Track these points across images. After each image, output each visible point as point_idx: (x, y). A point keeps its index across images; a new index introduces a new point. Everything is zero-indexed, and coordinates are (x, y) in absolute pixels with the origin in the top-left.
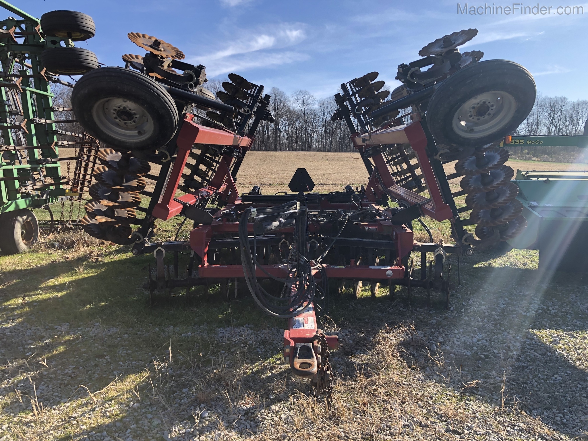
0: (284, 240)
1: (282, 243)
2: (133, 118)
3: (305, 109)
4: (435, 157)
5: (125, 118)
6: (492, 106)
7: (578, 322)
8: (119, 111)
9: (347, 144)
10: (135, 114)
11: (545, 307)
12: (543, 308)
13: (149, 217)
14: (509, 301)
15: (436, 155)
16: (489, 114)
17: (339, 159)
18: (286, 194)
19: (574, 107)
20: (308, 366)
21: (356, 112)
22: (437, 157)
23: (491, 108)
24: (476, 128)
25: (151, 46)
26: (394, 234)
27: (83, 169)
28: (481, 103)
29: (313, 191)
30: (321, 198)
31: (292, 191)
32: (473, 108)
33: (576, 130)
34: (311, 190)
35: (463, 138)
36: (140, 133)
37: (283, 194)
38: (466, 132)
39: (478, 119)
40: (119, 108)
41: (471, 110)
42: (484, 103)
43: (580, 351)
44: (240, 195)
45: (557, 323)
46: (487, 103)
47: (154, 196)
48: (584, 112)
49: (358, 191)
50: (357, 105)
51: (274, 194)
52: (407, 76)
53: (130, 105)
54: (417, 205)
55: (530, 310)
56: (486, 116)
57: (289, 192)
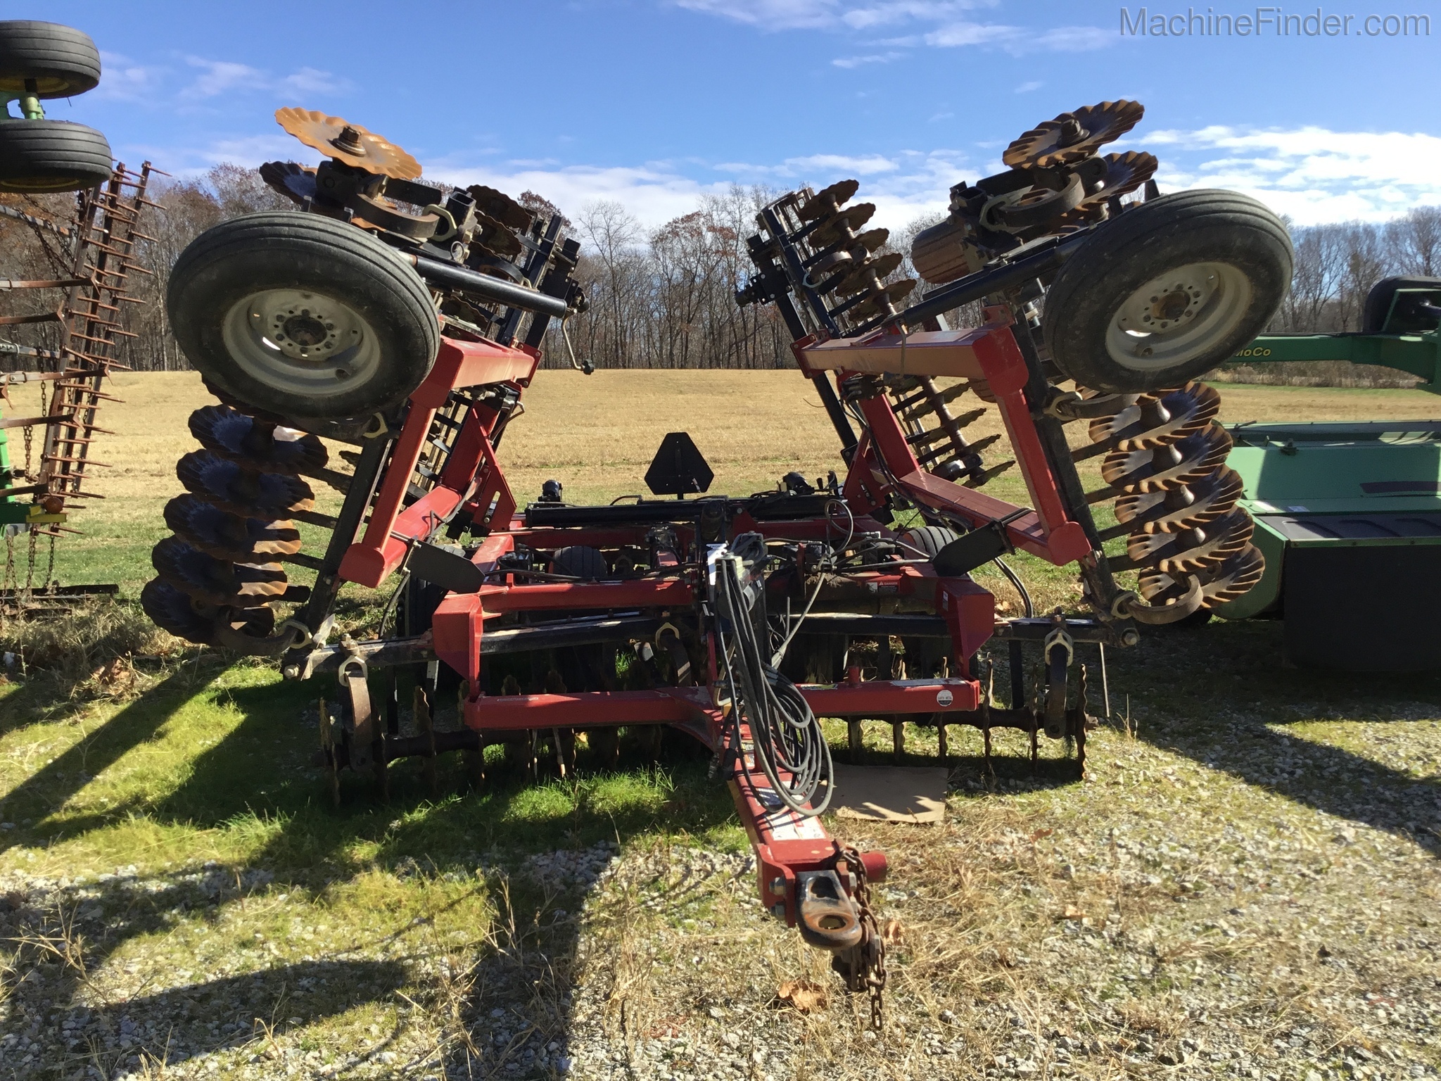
0: (667, 625)
1: (663, 634)
2: (325, 336)
3: (614, 254)
4: (1046, 412)
5: (307, 337)
6: (1197, 295)
7: (1387, 793)
8: (290, 319)
9: (731, 347)
10: (331, 327)
11: (1309, 761)
12: (1305, 765)
13: (328, 582)
14: (1224, 753)
15: (1048, 404)
16: (1189, 313)
17: (712, 388)
18: (640, 502)
19: (1308, 242)
20: (837, 923)
21: (805, 283)
22: (1052, 411)
23: (1193, 300)
24: (1157, 347)
25: (334, 143)
26: (946, 598)
27: (61, 446)
28: (1172, 289)
29: (709, 492)
30: (735, 509)
31: (656, 493)
32: (1154, 299)
33: (1316, 301)
34: (704, 490)
35: (1128, 370)
36: (342, 375)
37: (634, 502)
38: (1134, 354)
39: (1164, 325)
40: (291, 312)
41: (1151, 305)
42: (1180, 287)
43: (1402, 859)
44: (520, 509)
45: (1341, 798)
46: (1186, 288)
47: (344, 525)
48: (1333, 255)
49: (821, 489)
50: (806, 264)
51: (607, 504)
52: (978, 215)
53: (320, 305)
54: (997, 527)
55: (1277, 770)
56: (1183, 319)
57: (648, 495)
